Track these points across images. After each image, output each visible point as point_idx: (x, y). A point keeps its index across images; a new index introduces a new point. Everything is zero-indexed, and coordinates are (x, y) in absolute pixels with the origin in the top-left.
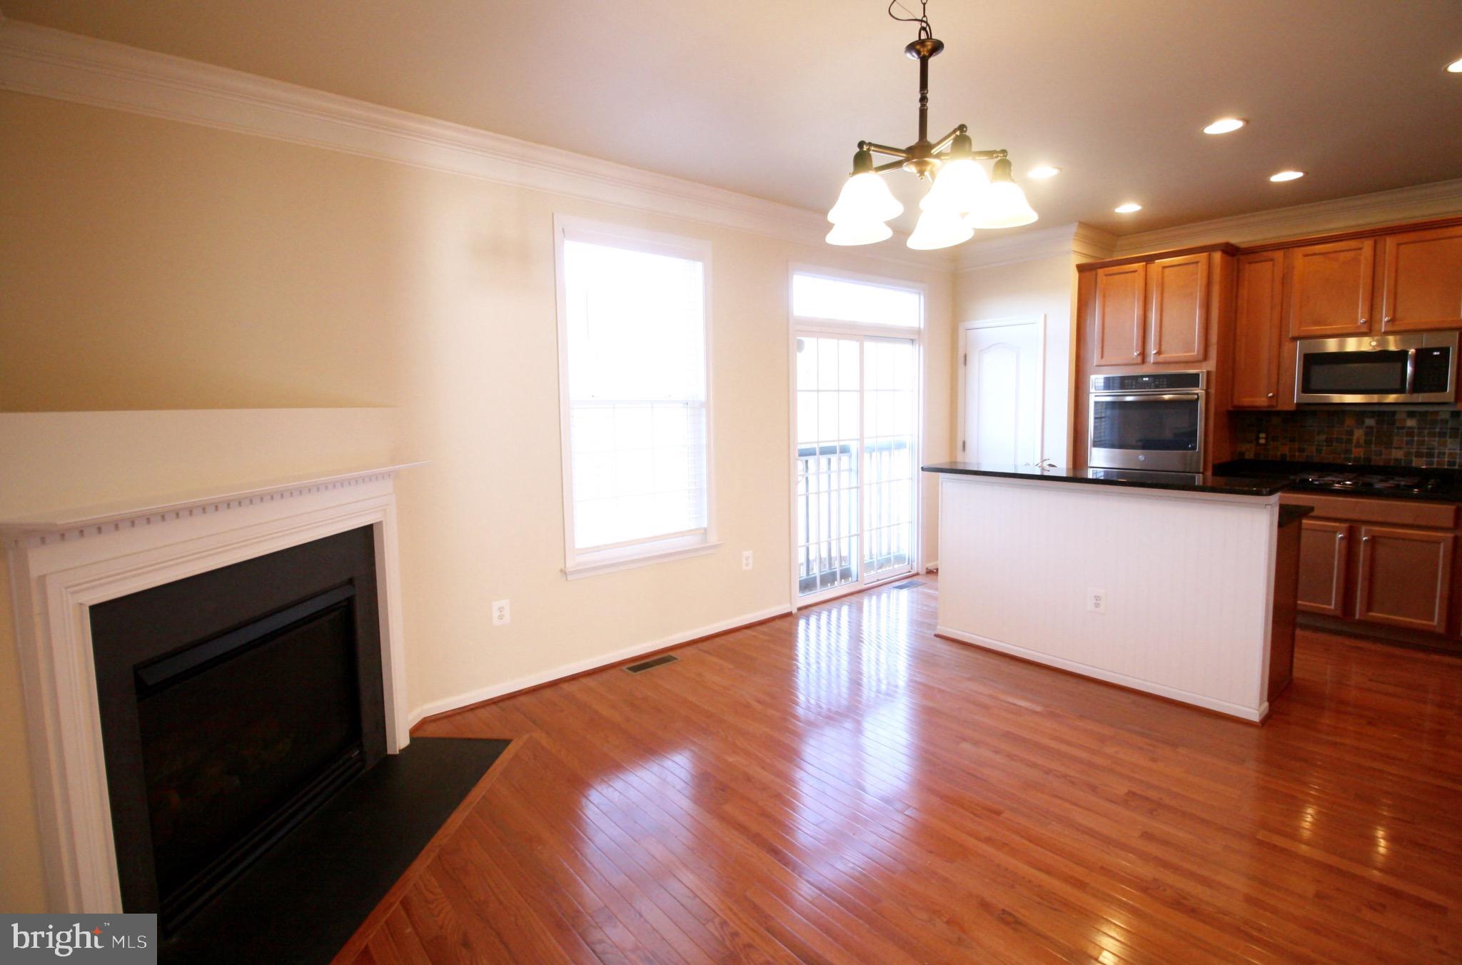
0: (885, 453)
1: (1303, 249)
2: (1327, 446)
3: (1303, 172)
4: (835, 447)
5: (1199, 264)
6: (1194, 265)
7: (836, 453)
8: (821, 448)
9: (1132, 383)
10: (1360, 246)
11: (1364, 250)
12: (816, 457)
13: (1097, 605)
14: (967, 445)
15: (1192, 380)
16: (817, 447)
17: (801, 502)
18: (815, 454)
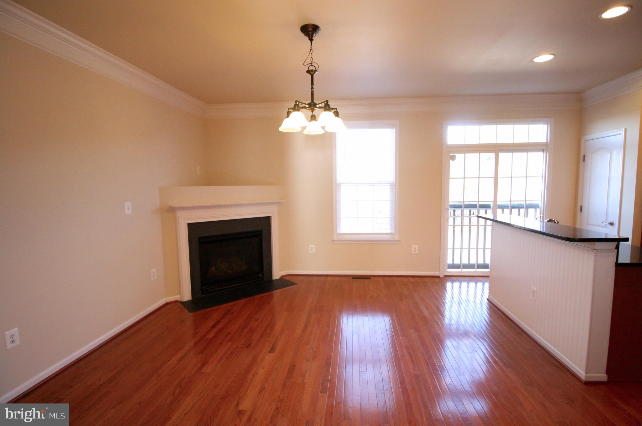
0: (515, 211)
4: (476, 205)
7: (477, 208)
8: (465, 205)
12: (462, 209)
13: (533, 296)
14: (583, 209)
16: (463, 204)
17: (450, 229)
18: (462, 207)
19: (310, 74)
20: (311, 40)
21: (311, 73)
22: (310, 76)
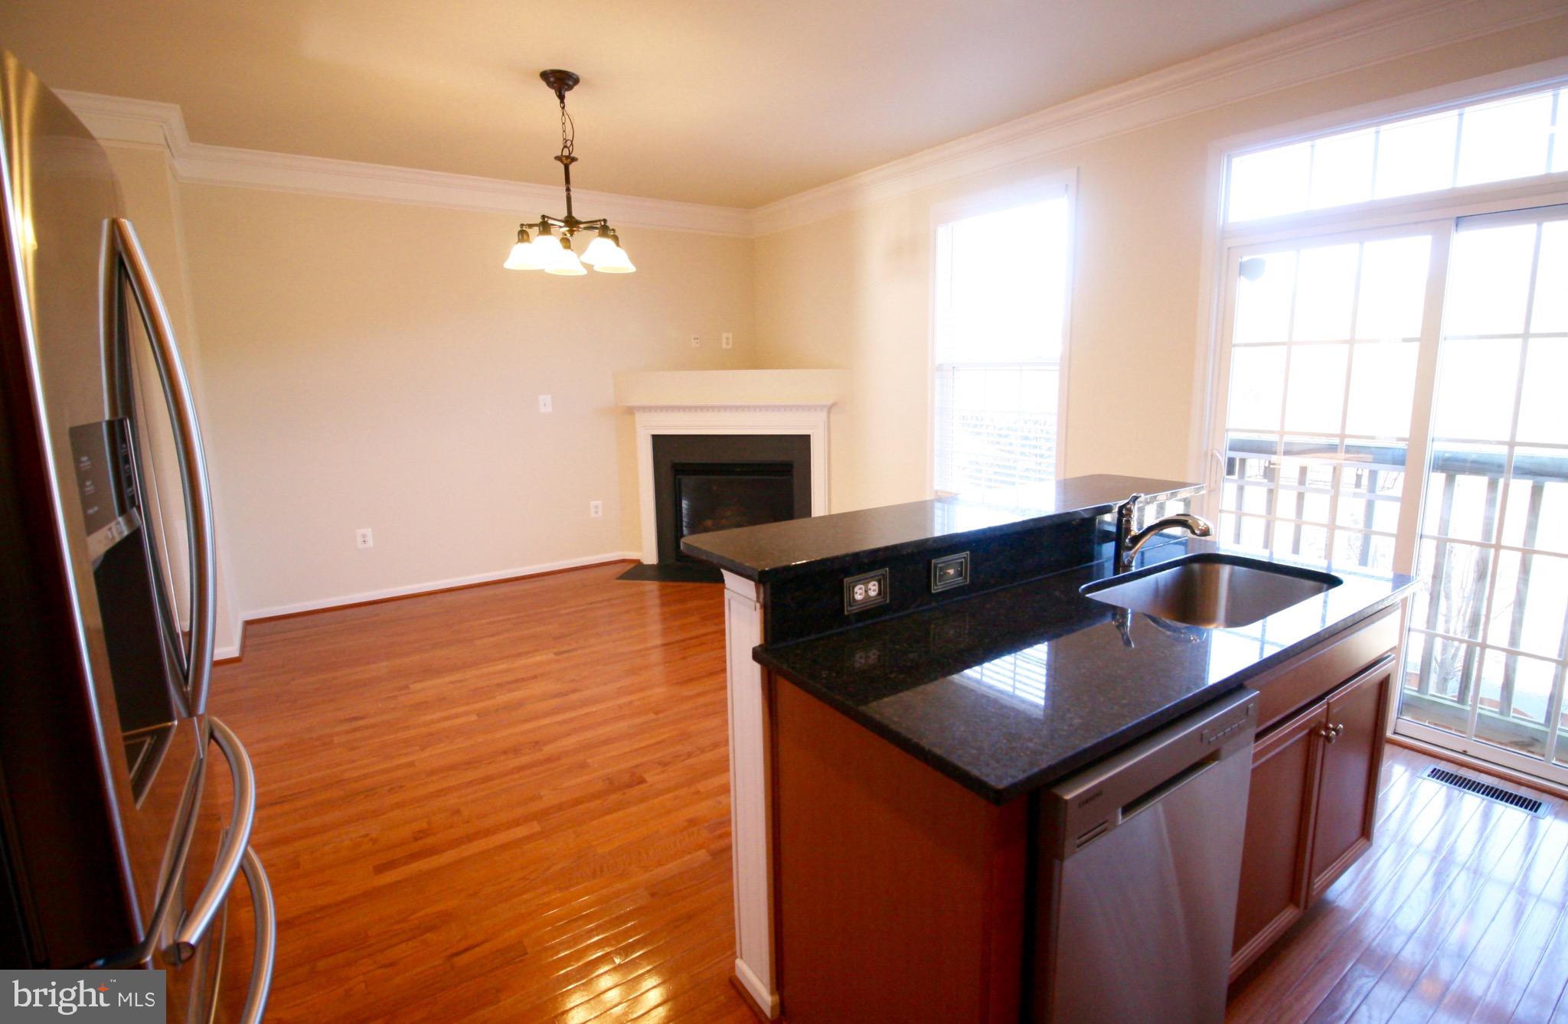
19: (562, 162)
20: (562, 98)
21: (567, 161)
22: (562, 167)
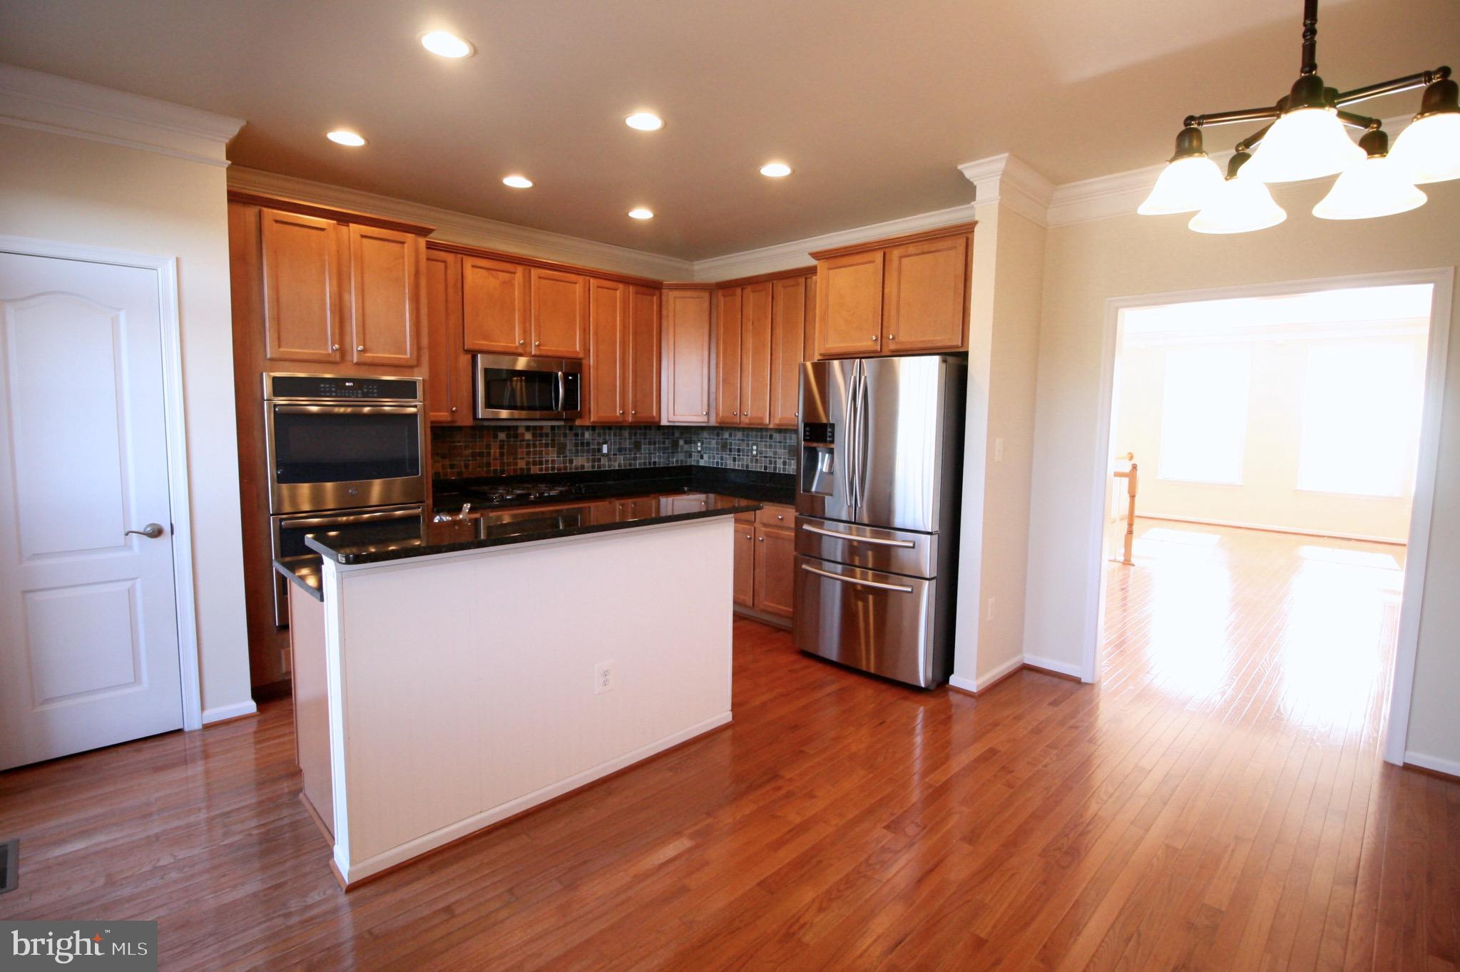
1: (475, 259)
2: (472, 460)
3: (532, 182)
5: (406, 245)
6: (400, 245)
9: (330, 388)
10: (513, 270)
11: (516, 275)
15: (405, 390)
